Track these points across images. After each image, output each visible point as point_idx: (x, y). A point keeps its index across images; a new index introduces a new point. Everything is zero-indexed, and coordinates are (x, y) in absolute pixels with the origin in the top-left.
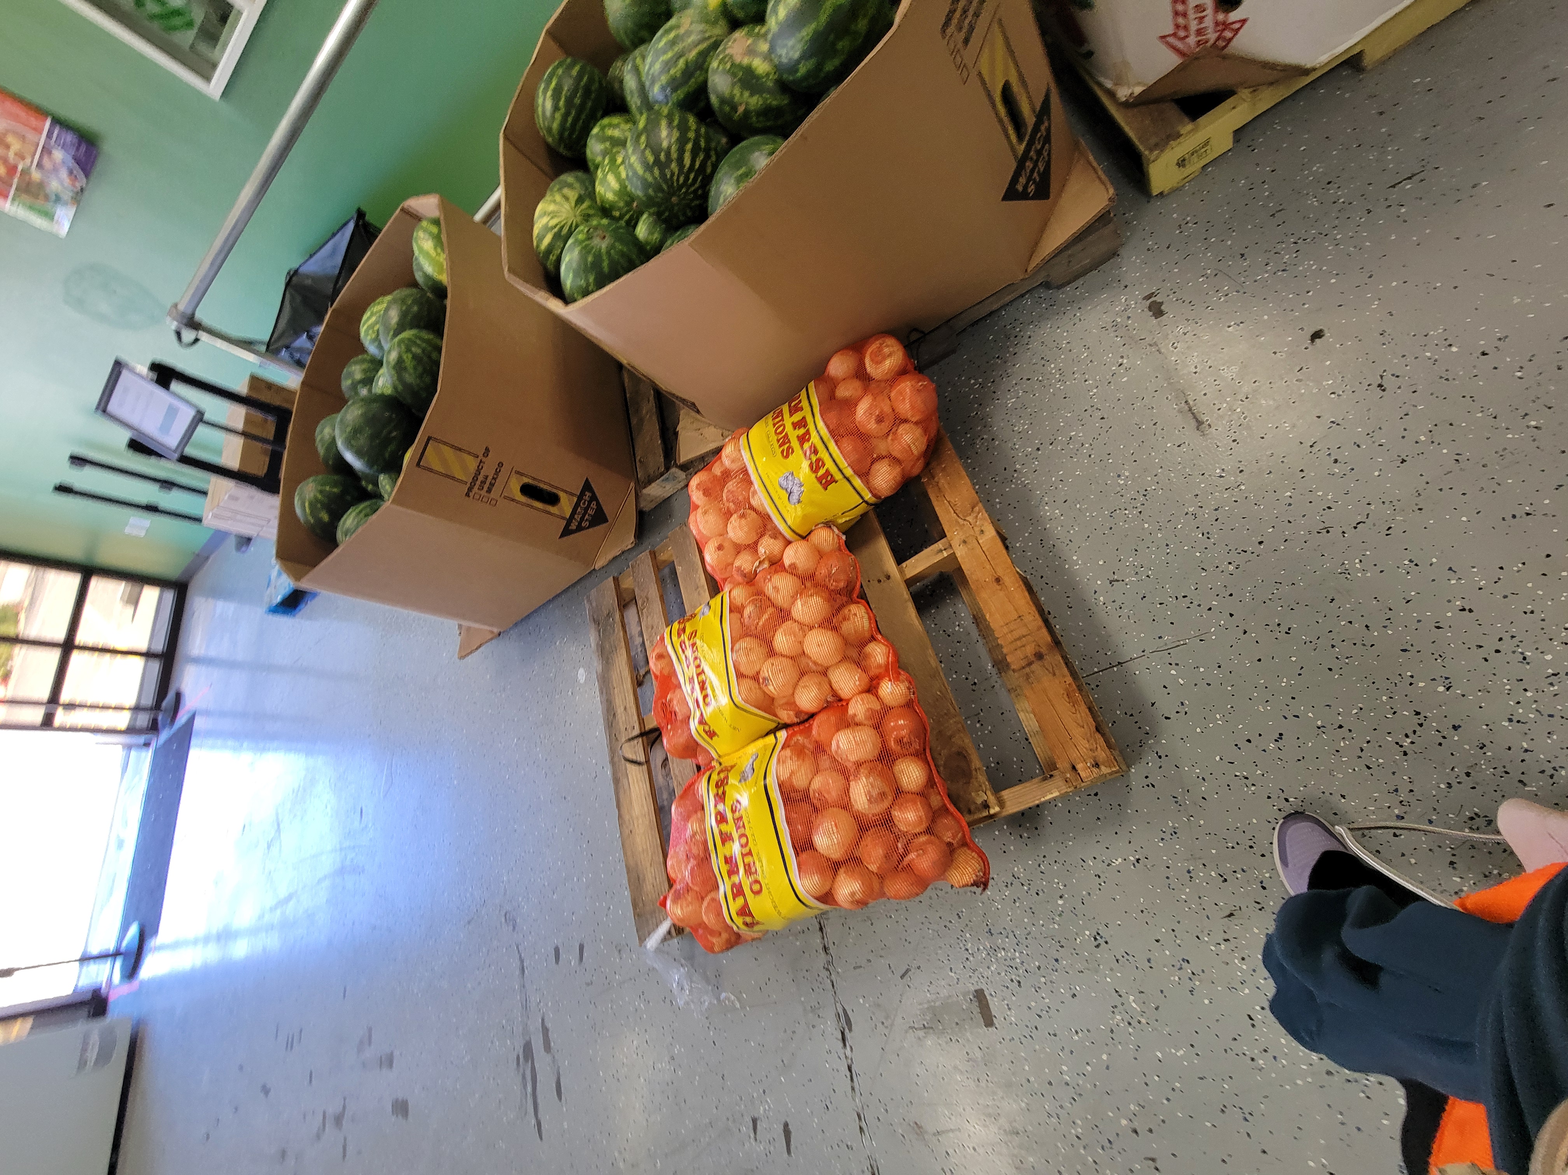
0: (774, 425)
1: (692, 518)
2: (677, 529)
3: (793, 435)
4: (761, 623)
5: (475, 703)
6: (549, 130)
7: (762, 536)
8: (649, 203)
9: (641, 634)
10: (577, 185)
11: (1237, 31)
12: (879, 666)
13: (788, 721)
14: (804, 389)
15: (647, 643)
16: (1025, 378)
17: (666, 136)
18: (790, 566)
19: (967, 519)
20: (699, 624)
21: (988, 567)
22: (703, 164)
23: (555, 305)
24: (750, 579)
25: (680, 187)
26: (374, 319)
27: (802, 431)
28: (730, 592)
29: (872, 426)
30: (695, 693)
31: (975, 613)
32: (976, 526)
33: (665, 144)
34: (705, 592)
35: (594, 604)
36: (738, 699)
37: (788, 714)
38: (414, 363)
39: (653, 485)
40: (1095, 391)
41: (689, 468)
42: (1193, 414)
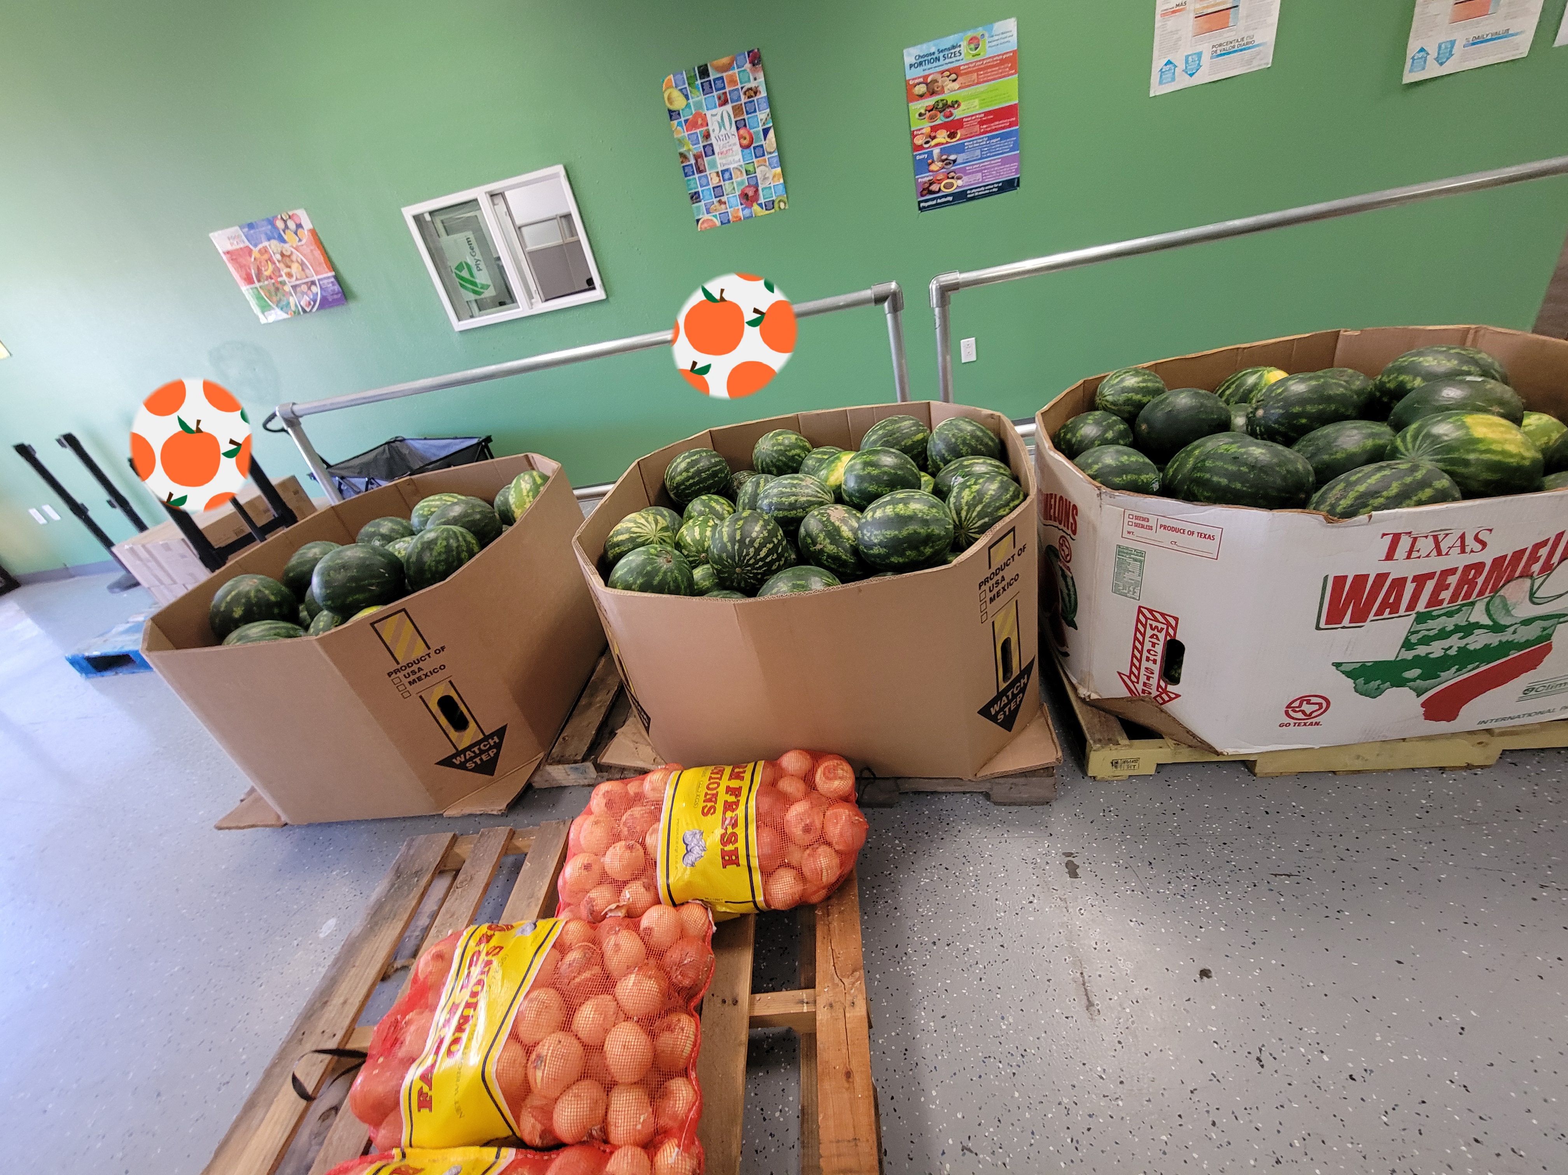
0: (710, 778)
1: (578, 820)
2: (554, 822)
3: (723, 797)
4: (577, 980)
5: (177, 890)
6: (672, 478)
7: (635, 878)
8: (719, 561)
9: (434, 916)
10: (668, 519)
11: (1171, 699)
12: (674, 1117)
13: (527, 1138)
14: (753, 764)
15: (433, 931)
16: (944, 865)
17: (757, 530)
18: (645, 929)
19: (844, 980)
20: (509, 940)
21: (844, 1051)
22: (773, 562)
23: (595, 581)
24: (596, 919)
25: (748, 565)
26: (438, 503)
27: (732, 799)
28: (566, 923)
29: (797, 831)
30: (447, 1028)
31: (806, 1104)
32: (849, 993)
33: (754, 535)
34: (536, 905)
35: (412, 852)
36: (491, 1070)
37: (533, 1127)
38: (443, 550)
39: (560, 767)
40: (1002, 914)
41: (605, 771)
42: (1086, 990)
